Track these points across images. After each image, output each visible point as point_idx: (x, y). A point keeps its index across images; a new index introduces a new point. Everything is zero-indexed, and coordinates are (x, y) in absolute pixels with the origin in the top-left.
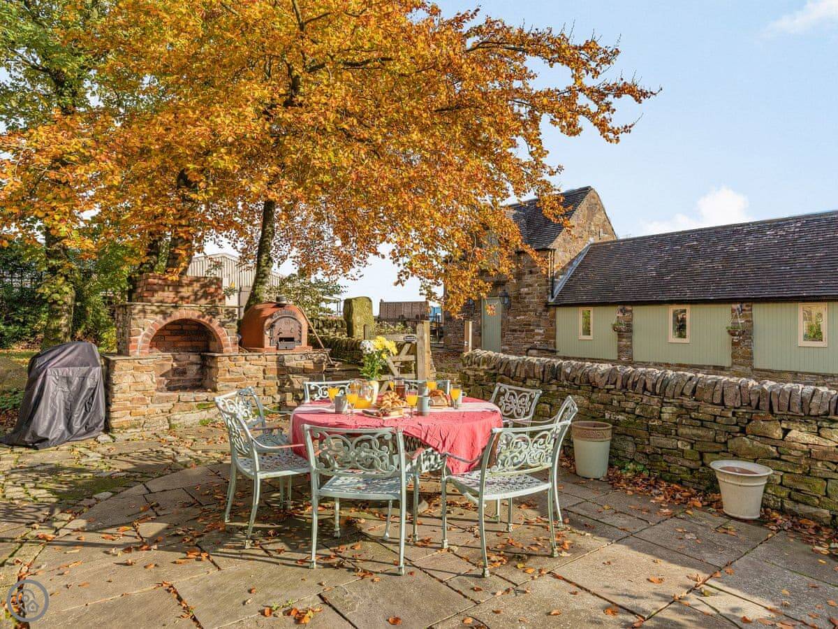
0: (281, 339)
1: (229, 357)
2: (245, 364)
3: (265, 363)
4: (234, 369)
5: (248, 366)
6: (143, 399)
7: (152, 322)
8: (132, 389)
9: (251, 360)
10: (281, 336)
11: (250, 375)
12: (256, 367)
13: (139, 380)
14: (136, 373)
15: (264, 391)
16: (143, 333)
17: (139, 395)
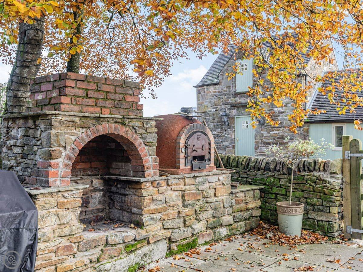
0: (195, 158)
1: (152, 182)
2: (166, 190)
3: (184, 188)
4: (157, 197)
5: (169, 192)
6: (69, 248)
7: (73, 138)
8: (56, 235)
9: (172, 184)
10: (195, 154)
11: (172, 203)
12: (176, 193)
13: (64, 221)
14: (61, 212)
15: (185, 221)
16: (63, 154)
17: (65, 242)
